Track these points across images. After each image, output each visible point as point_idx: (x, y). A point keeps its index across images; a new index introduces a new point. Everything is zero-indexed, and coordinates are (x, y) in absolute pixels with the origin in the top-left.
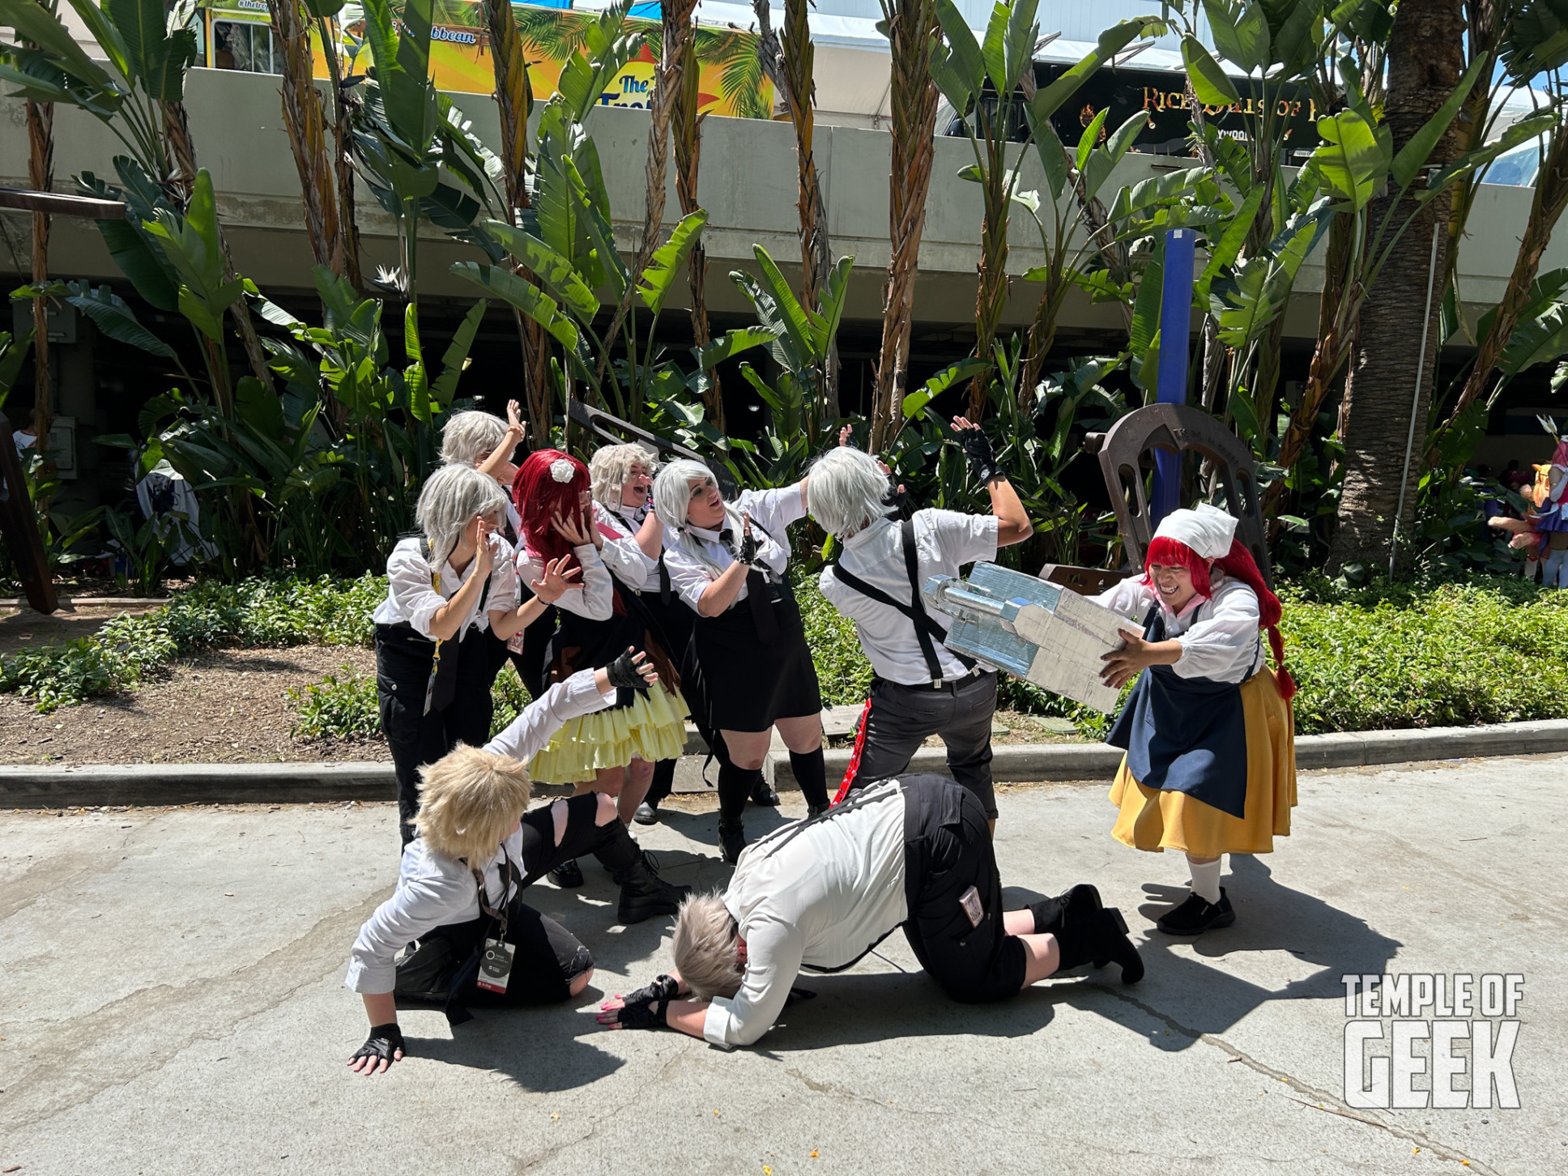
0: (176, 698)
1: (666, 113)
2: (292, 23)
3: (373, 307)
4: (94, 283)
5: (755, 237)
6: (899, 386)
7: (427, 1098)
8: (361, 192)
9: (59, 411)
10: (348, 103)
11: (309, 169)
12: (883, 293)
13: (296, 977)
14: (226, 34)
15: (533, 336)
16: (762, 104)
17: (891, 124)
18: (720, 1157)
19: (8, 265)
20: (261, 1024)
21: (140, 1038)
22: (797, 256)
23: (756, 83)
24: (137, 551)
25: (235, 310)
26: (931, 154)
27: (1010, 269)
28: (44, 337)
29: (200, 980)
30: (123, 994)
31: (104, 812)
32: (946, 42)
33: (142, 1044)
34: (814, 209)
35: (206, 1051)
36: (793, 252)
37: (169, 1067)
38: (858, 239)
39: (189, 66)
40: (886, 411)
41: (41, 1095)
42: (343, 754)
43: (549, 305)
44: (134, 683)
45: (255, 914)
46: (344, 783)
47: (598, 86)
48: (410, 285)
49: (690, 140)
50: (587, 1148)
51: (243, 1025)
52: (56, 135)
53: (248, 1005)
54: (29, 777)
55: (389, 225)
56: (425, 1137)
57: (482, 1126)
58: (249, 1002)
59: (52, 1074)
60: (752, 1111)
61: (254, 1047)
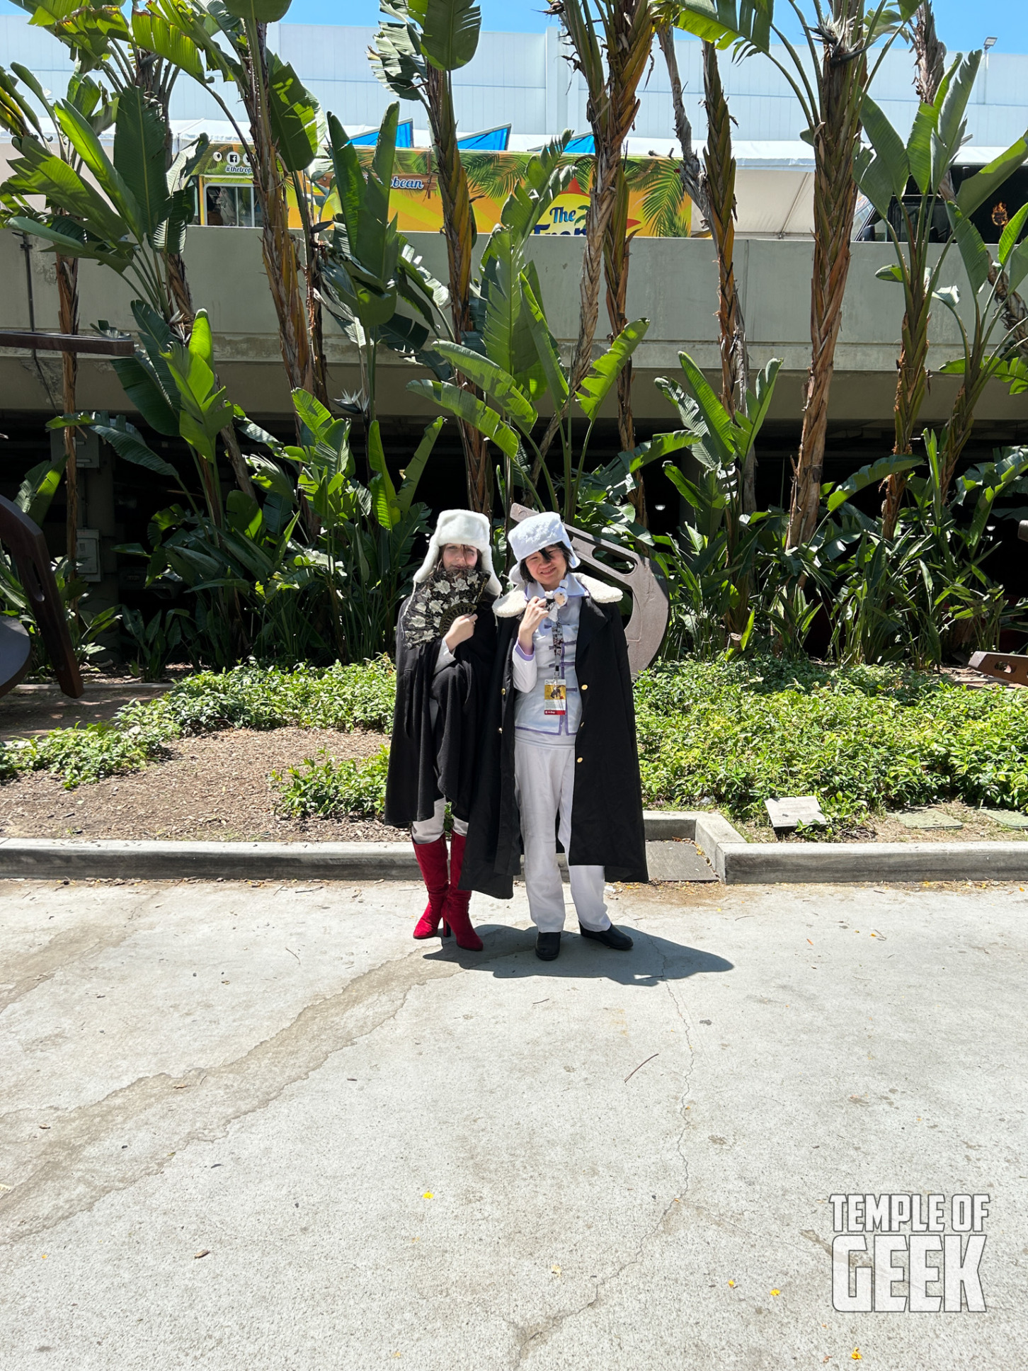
0: (177, 777)
1: (600, 233)
2: (270, 176)
3: (342, 425)
4: (112, 415)
5: (674, 347)
7: (418, 1234)
8: (328, 325)
9: (86, 525)
10: (316, 245)
11: (286, 307)
12: (803, 392)
13: (283, 1072)
14: (216, 198)
15: (475, 446)
16: (679, 224)
18: (745, 1349)
19: (45, 404)
20: (253, 1125)
21: (141, 1135)
22: (716, 362)
23: (674, 205)
24: (146, 643)
25: (229, 436)
26: (847, 257)
27: (929, 364)
28: (73, 462)
29: (196, 1069)
30: (125, 1083)
31: (116, 885)
33: (142, 1142)
34: (733, 318)
35: (201, 1155)
36: (713, 359)
37: (166, 1172)
38: (773, 344)
39: (186, 224)
40: (805, 505)
41: (46, 1198)
42: (320, 834)
43: (493, 417)
44: (143, 762)
45: (245, 998)
46: (322, 863)
47: (535, 216)
48: (371, 406)
49: (619, 257)
50: (594, 1320)
51: (235, 1125)
52: (80, 290)
53: (239, 1102)
54: (54, 851)
55: (350, 354)
56: (419, 1286)
57: (477, 1278)
58: (241, 1099)
59: (58, 1172)
60: (771, 1285)
61: (246, 1153)
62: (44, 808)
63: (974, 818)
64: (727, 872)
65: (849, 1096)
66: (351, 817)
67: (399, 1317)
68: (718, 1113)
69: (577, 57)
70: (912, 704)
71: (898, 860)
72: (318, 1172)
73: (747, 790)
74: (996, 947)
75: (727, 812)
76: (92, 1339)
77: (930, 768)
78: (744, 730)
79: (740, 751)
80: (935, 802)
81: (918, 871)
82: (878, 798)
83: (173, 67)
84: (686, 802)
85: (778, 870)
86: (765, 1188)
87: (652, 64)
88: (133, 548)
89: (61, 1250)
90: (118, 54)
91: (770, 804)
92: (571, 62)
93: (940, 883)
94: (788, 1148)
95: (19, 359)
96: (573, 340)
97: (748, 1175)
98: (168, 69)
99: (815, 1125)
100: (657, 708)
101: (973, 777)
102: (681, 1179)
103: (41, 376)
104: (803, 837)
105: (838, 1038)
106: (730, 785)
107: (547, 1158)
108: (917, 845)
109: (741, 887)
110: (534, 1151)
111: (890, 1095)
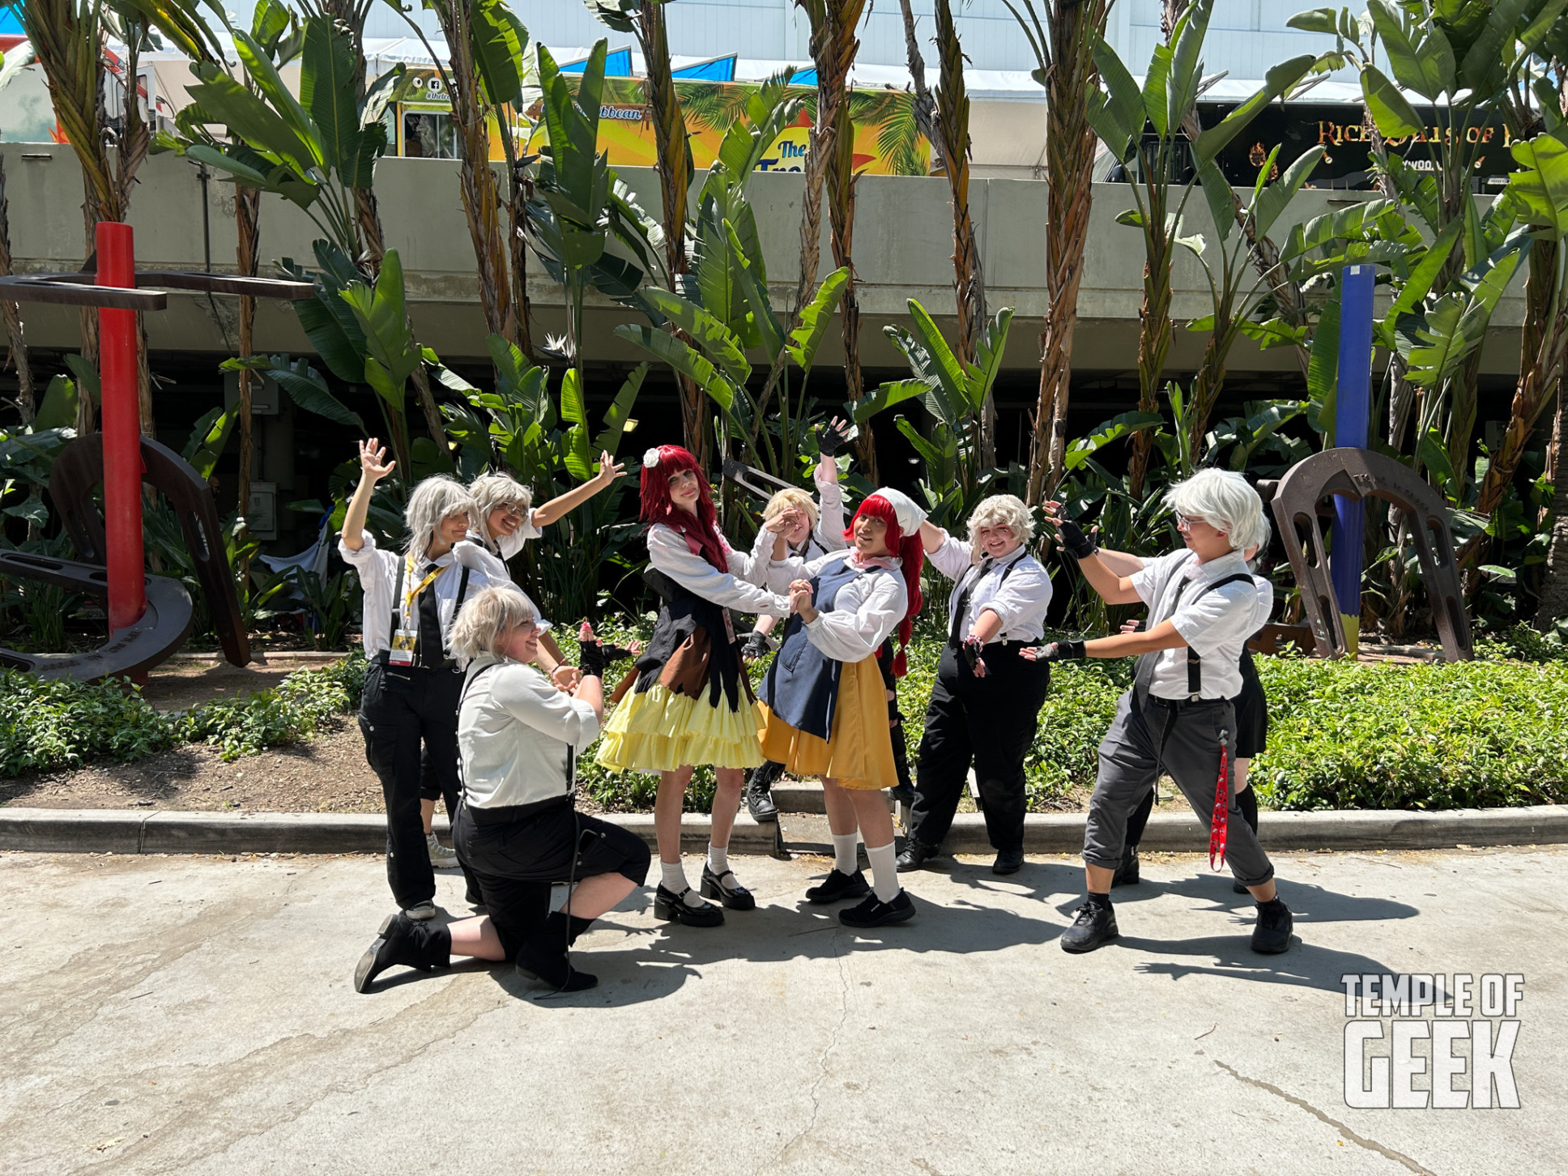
1: (819, 175)
2: (470, 110)
3: (540, 374)
4: (293, 358)
5: (910, 291)
6: (1058, 435)
7: (544, 1167)
8: (532, 265)
9: (262, 477)
10: (520, 181)
11: (485, 245)
12: (1040, 343)
13: (429, 1032)
14: (416, 125)
15: (692, 397)
16: (918, 161)
17: (1047, 173)
19: (221, 344)
20: (393, 1079)
21: (279, 1087)
22: (951, 308)
23: (912, 141)
24: (323, 608)
25: (417, 380)
26: (1089, 201)
27: (1174, 313)
28: (249, 409)
29: (341, 1030)
30: (269, 1041)
31: (273, 859)
32: (1104, 88)
33: (280, 1093)
34: (969, 262)
35: (338, 1104)
36: (949, 305)
37: (302, 1119)
38: (1016, 289)
39: (379, 156)
40: (1045, 461)
41: (182, 1141)
43: (706, 365)
44: (310, 733)
47: (756, 153)
48: (576, 351)
49: (844, 199)
51: (377, 1078)
52: (261, 224)
53: (382, 1059)
54: (207, 823)
55: (557, 295)
58: (384, 1055)
59: (195, 1120)
61: (384, 1102)
62: (200, 780)
65: (992, 1048)
68: (858, 1063)
72: (454, 1117)
74: (1179, 914)
82: (1089, 769)
85: (972, 841)
86: (888, 1126)
88: (311, 505)
94: (918, 1093)
95: (192, 296)
97: (874, 1115)
99: (951, 1072)
102: (808, 1119)
103: (215, 315)
105: (994, 997)
107: (682, 1103)
110: (670, 1097)
111: (1033, 1048)
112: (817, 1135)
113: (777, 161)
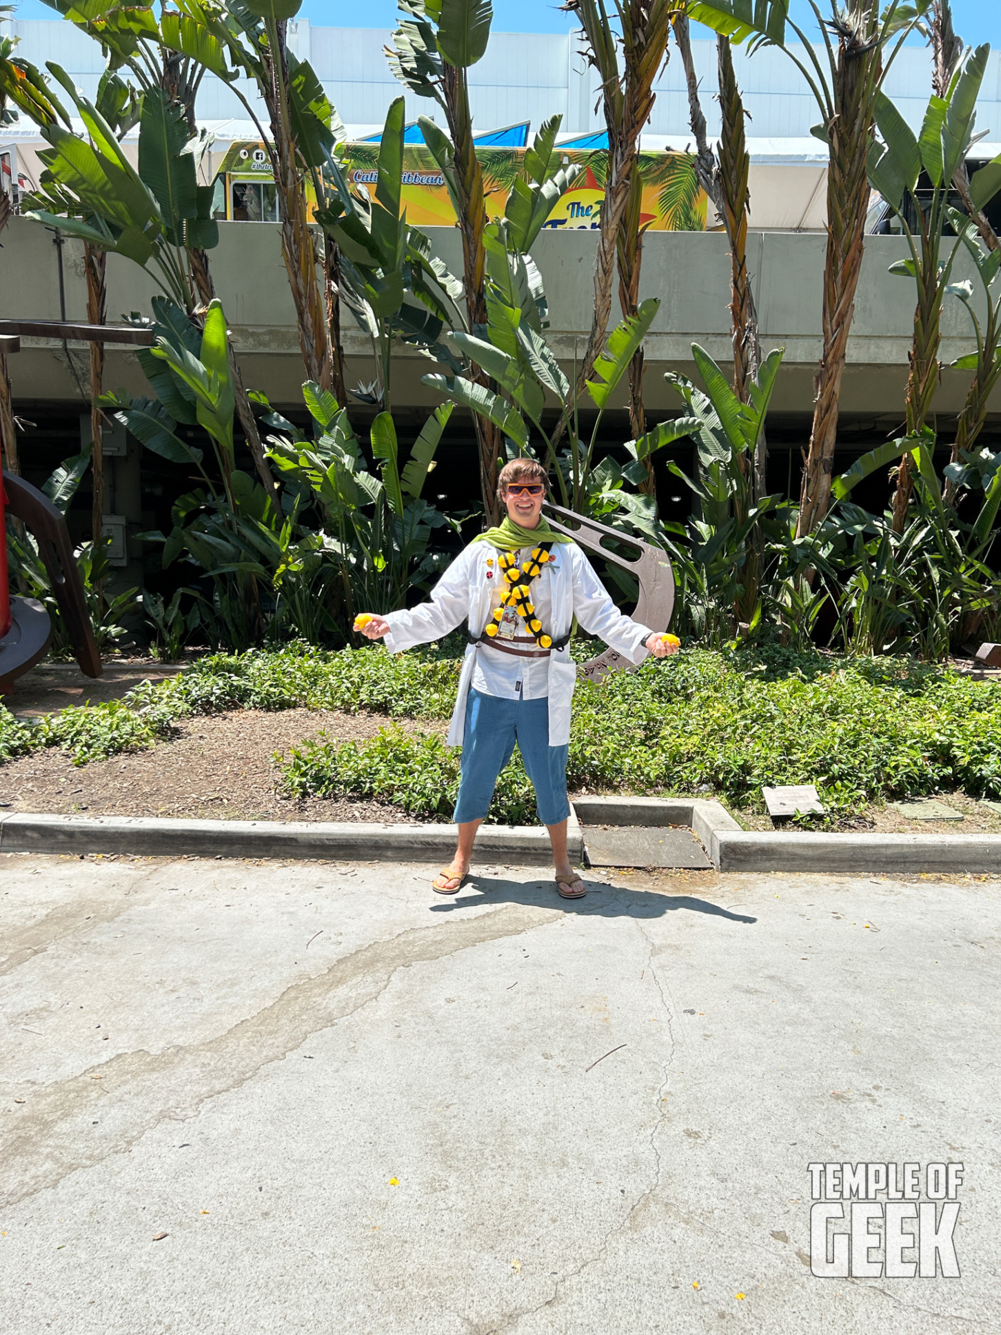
0: (184, 756)
1: (614, 226)
2: (290, 171)
5: (688, 339)
6: (825, 472)
7: (379, 1223)
8: (345, 318)
9: (113, 512)
11: (304, 299)
12: (813, 384)
13: (260, 1052)
14: (243, 195)
15: (488, 436)
16: (695, 218)
19: (74, 393)
20: (225, 1105)
21: (113, 1112)
22: (728, 354)
23: (690, 200)
24: (166, 625)
25: (245, 423)
26: (860, 251)
27: (941, 357)
28: (100, 451)
29: (175, 1047)
30: (104, 1059)
31: (116, 860)
32: (880, 139)
33: (114, 1119)
34: (746, 310)
35: (170, 1134)
36: (722, 351)
37: (134, 1151)
38: (787, 336)
41: (13, 1173)
42: (319, 814)
44: (152, 741)
45: (230, 976)
46: (318, 843)
48: (385, 395)
49: (632, 250)
50: (551, 1318)
51: (208, 1104)
52: (108, 283)
53: (214, 1081)
54: (57, 826)
55: (366, 345)
56: (375, 1277)
57: (435, 1271)
58: (216, 1078)
59: (27, 1148)
60: (737, 1288)
61: (215, 1133)
62: (53, 784)
63: (976, 811)
64: (721, 860)
65: (831, 1091)
66: (350, 797)
67: (352, 1309)
68: (695, 1106)
69: (591, 53)
70: (918, 695)
71: (896, 850)
72: (285, 1155)
73: (745, 778)
74: (992, 941)
75: (725, 800)
76: (42, 1321)
77: (933, 759)
78: (744, 717)
79: (738, 738)
80: (936, 793)
81: (916, 862)
82: (878, 788)
83: (200, 66)
84: (684, 789)
85: (773, 859)
86: (738, 1186)
87: (668, 59)
88: (154, 535)
89: (21, 1227)
90: (146, 53)
91: (766, 790)
92: (586, 58)
93: (938, 875)
94: (764, 1145)
95: (51, 350)
96: (587, 333)
97: (721, 1171)
98: (194, 68)
99: (794, 1121)
100: (661, 695)
101: (975, 769)
102: (652, 1173)
103: (71, 367)
104: (800, 826)
105: (823, 1031)
106: (728, 773)
107: (517, 1148)
108: (915, 836)
109: (736, 875)
110: (504, 1140)
111: (874, 1092)
112: (664, 1194)
113: (566, 220)
